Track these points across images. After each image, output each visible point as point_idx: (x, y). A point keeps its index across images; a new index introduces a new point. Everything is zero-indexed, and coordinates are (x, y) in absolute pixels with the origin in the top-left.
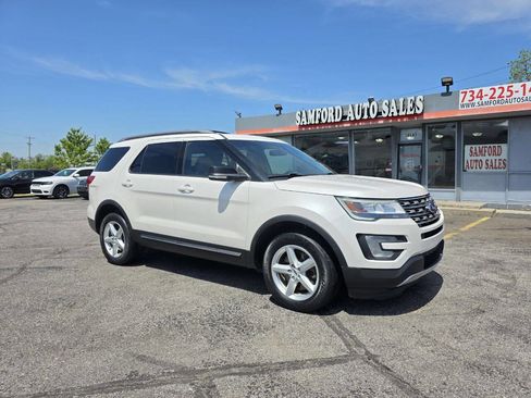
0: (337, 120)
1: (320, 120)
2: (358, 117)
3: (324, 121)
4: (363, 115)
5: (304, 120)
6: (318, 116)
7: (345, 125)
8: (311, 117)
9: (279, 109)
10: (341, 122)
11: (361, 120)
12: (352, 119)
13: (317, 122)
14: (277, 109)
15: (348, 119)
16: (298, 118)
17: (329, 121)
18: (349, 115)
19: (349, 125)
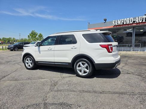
0: (131, 23)
1: (123, 23)
2: (140, 22)
3: (125, 23)
4: (143, 21)
5: (117, 24)
6: (122, 22)
7: (133, 25)
8: (119, 22)
9: (105, 20)
10: (132, 24)
11: (141, 23)
12: (138, 22)
13: (122, 24)
14: (104, 20)
15: (136, 22)
16: (114, 23)
17: (127, 23)
18: (136, 21)
19: (135, 25)
